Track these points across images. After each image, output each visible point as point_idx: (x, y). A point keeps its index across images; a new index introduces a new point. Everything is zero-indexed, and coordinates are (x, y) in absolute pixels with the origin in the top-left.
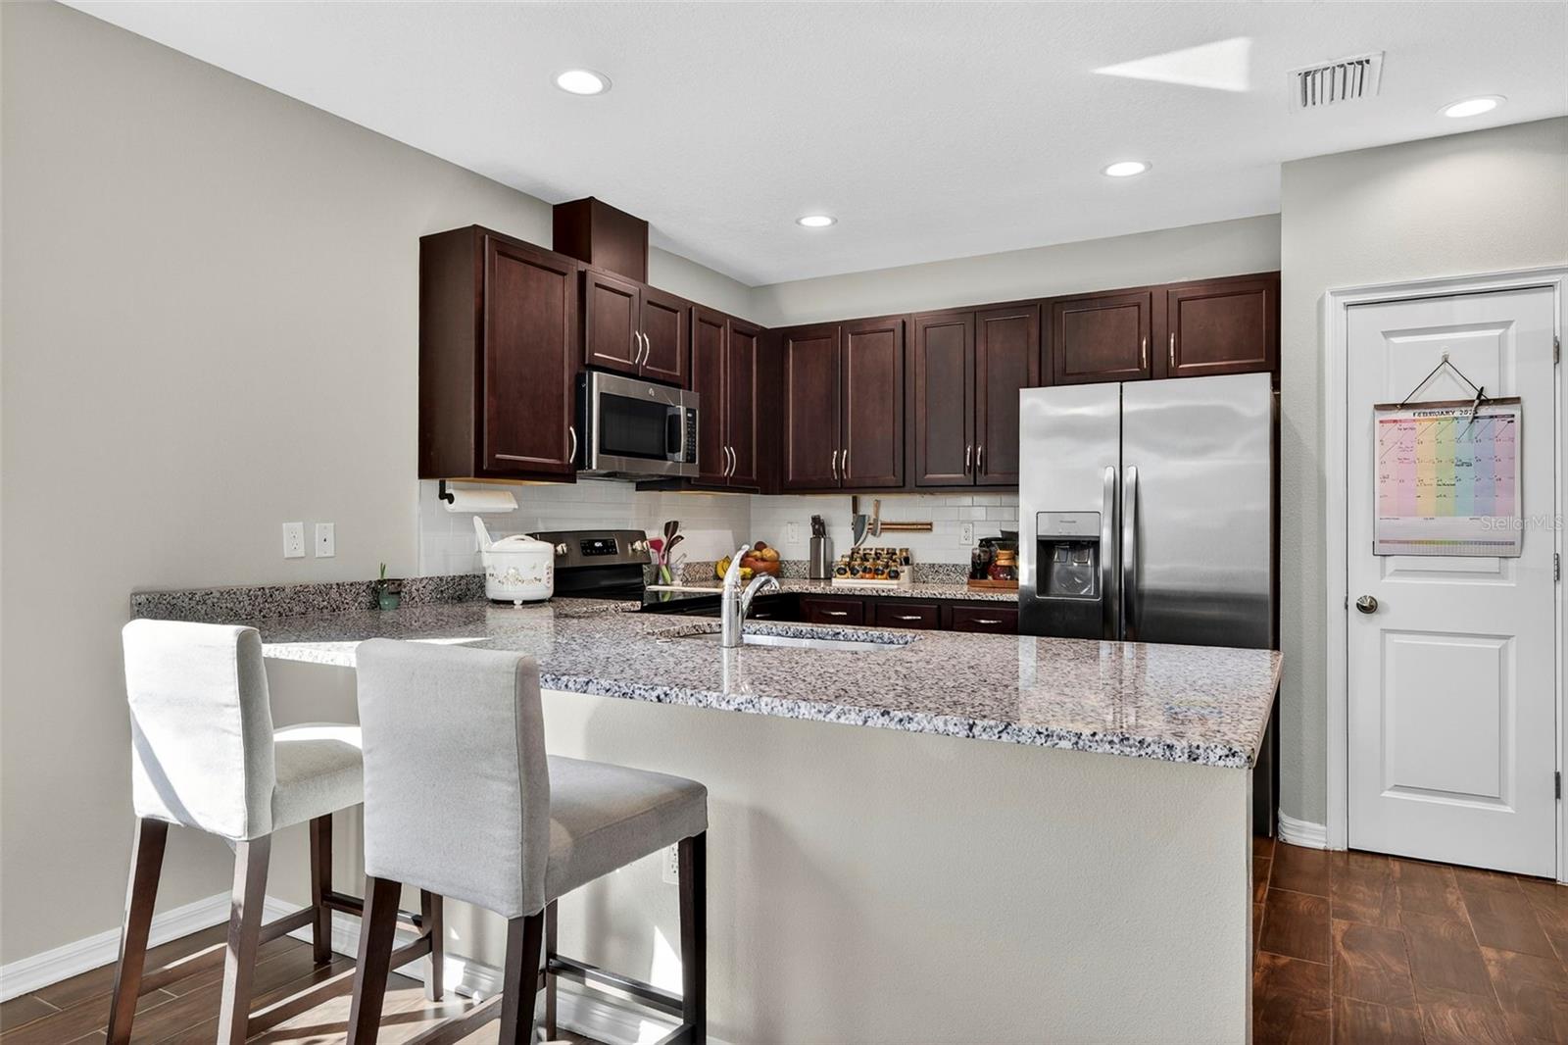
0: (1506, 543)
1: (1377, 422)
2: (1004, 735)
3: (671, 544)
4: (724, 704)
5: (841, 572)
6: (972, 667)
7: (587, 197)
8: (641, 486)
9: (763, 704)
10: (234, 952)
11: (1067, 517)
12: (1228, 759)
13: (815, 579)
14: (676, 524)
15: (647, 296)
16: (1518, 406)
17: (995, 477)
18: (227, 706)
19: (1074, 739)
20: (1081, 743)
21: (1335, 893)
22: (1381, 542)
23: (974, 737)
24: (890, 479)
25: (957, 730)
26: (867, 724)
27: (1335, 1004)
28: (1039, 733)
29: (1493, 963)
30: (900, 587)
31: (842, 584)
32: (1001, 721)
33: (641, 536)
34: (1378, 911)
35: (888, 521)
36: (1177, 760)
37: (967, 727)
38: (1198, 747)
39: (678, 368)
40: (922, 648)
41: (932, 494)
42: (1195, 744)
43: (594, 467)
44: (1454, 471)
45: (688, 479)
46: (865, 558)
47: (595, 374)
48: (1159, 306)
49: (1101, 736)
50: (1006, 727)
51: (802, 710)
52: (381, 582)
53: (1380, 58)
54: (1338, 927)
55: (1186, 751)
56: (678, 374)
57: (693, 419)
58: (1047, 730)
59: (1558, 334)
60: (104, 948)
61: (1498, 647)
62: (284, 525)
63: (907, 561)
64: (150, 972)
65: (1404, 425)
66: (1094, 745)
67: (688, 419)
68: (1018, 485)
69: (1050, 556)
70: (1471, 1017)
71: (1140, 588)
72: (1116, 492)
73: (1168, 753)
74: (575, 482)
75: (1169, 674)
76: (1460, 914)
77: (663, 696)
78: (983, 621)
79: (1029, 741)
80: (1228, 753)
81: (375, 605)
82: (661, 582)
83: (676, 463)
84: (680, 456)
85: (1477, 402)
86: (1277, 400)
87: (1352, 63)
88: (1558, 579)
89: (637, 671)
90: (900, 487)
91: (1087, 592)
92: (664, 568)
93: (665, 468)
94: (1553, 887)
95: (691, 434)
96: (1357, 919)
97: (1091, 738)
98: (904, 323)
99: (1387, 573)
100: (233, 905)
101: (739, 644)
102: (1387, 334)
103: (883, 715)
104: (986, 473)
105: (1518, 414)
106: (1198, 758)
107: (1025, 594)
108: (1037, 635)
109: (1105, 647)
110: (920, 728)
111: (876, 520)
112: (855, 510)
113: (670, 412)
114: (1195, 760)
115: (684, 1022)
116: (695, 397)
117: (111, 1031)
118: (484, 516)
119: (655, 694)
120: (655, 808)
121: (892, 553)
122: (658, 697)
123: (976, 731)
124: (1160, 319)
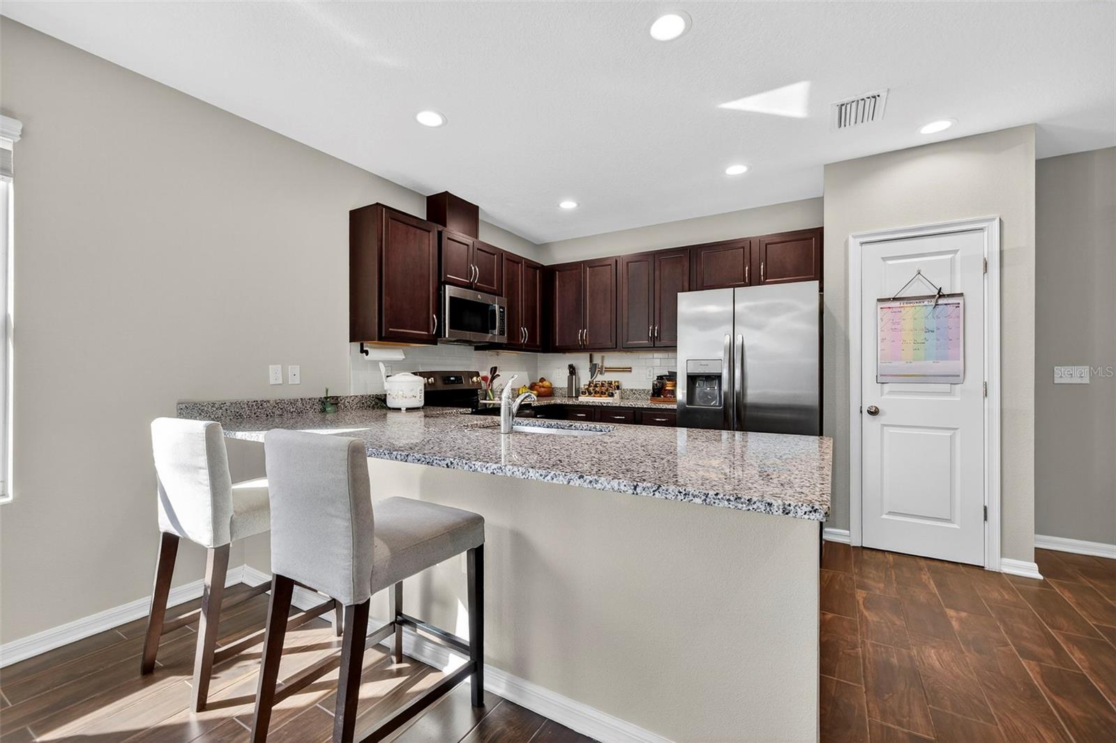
0: (955, 376)
1: (879, 309)
2: (657, 493)
3: (493, 378)
4: (484, 469)
5: (584, 393)
6: (643, 446)
7: (444, 191)
8: (477, 348)
9: (507, 470)
10: (205, 614)
11: (703, 362)
12: (811, 514)
13: (570, 397)
14: (496, 368)
15: (477, 245)
16: (962, 298)
17: (665, 342)
18: (200, 468)
19: (704, 498)
20: (708, 500)
21: (856, 574)
22: (881, 375)
23: (637, 494)
24: (609, 344)
25: (626, 489)
26: (570, 484)
27: (863, 645)
28: (680, 492)
29: (954, 619)
30: (614, 401)
31: (584, 399)
32: (655, 484)
33: (477, 374)
34: (883, 585)
35: (608, 367)
36: (775, 513)
37: (633, 488)
38: (790, 505)
39: (495, 285)
40: (616, 434)
41: (631, 352)
42: (787, 503)
43: (447, 336)
44: (924, 335)
45: (502, 344)
46: (596, 386)
47: (447, 286)
48: (755, 249)
49: (722, 496)
50: (658, 489)
51: (531, 474)
52: (326, 398)
53: (886, 94)
54: (860, 595)
55: (781, 507)
56: (495, 288)
57: (503, 312)
58: (685, 490)
59: (986, 256)
60: (141, 608)
61: (950, 434)
62: (270, 366)
63: (618, 388)
64: (168, 621)
65: (894, 310)
66: (717, 501)
67: (501, 312)
68: (676, 347)
69: (694, 384)
70: (946, 656)
71: (745, 402)
72: (731, 349)
73: (768, 509)
74: (436, 344)
75: (765, 451)
76: (931, 588)
77: (449, 464)
78: (658, 420)
79: (673, 498)
80: (811, 509)
81: (323, 411)
82: (488, 399)
83: (495, 336)
84: (496, 332)
85: (938, 296)
86: (822, 297)
87: (869, 98)
88: (986, 396)
89: (441, 448)
90: (615, 348)
91: (715, 404)
92: (490, 391)
93: (488, 338)
94: (982, 572)
95: (502, 320)
96: (870, 590)
97: (714, 496)
98: (616, 261)
99: (885, 392)
100: (205, 586)
101: (511, 431)
102: (884, 259)
103: (579, 478)
104: (660, 340)
105: (961, 302)
106: (789, 513)
107: (681, 405)
108: (687, 427)
109: (725, 434)
110: (603, 487)
111: (602, 366)
112: (591, 361)
113: (490, 308)
114: (787, 514)
115: (471, 658)
116: (504, 299)
117: (144, 655)
118: (384, 362)
119: (446, 462)
120: (448, 532)
121: (610, 383)
122: (447, 465)
123: (639, 490)
124: (755, 255)
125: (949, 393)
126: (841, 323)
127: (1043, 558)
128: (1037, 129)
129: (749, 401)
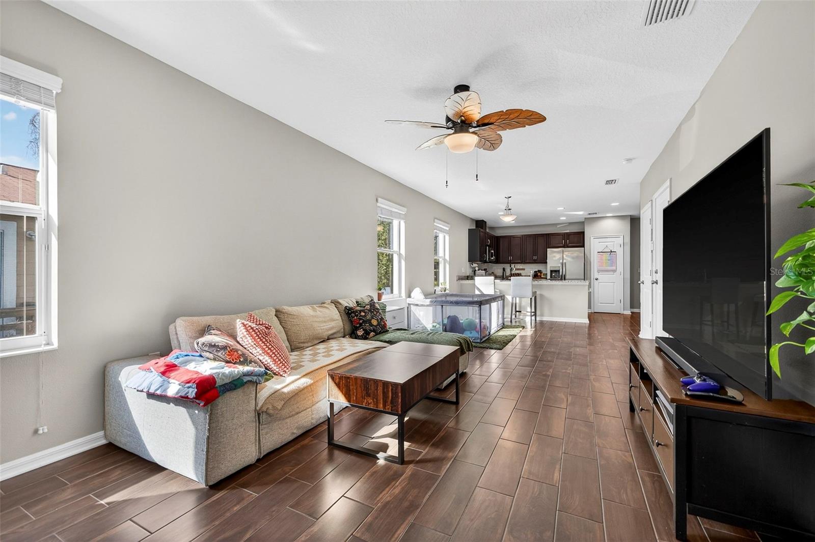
0: (614, 270)
1: (598, 254)
11: (555, 268)
16: (615, 252)
17: (542, 262)
22: (598, 270)
24: (519, 262)
35: (517, 268)
41: (527, 264)
44: (607, 261)
48: (566, 236)
59: (620, 244)
61: (613, 284)
65: (601, 255)
68: (547, 263)
69: (552, 272)
72: (562, 264)
85: (611, 252)
86: (584, 251)
88: (620, 275)
98: (522, 236)
99: (599, 275)
102: (599, 243)
112: (511, 267)
124: (566, 238)
125: (613, 274)
126: (589, 257)
127: (631, 312)
128: (631, 216)
129: (567, 277)
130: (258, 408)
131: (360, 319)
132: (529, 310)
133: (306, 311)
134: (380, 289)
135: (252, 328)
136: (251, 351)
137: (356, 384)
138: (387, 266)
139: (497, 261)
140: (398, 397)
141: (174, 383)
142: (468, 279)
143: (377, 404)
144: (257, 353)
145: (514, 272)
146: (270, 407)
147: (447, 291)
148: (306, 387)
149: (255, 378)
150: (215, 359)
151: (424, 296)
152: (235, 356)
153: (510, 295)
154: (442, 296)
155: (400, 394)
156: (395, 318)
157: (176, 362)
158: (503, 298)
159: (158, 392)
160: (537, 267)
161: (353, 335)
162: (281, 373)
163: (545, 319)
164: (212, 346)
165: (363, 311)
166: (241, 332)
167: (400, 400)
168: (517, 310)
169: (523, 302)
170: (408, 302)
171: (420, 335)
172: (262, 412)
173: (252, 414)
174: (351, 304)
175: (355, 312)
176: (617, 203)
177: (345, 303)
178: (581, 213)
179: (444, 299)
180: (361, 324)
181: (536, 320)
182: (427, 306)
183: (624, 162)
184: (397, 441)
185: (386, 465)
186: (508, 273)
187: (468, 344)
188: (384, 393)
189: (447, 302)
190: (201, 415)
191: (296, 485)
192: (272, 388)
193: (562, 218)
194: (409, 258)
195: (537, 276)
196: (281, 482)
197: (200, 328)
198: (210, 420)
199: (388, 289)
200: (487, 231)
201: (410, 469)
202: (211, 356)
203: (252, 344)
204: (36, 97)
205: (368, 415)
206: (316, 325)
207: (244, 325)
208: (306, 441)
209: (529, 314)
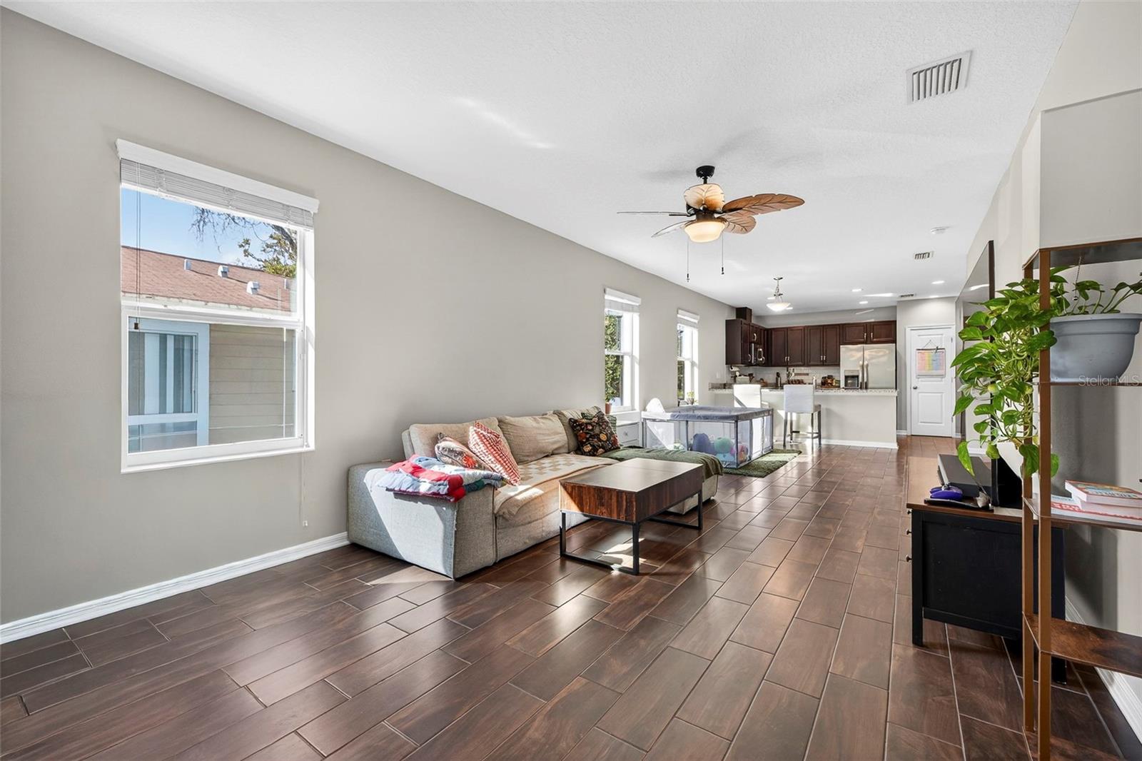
0: (942, 375)
1: (917, 353)
16: (944, 350)
17: (833, 363)
22: (918, 375)
24: (800, 363)
35: (797, 373)
44: (932, 362)
48: (868, 327)
59: (952, 337)
61: (941, 395)
65: (922, 353)
68: (839, 365)
69: (847, 379)
72: (863, 366)
85: (936, 349)
86: (896, 349)
90: (804, 365)
98: (804, 328)
99: (919, 381)
102: (919, 336)
104: (830, 362)
111: (794, 373)
112: (788, 370)
124: (868, 329)
125: (942, 381)
126: (903, 356)
129: (870, 385)
130: (495, 512)
131: (588, 433)
132: (810, 429)
133: (528, 422)
134: (609, 400)
135: (484, 436)
136: (483, 458)
137: (589, 493)
138: (614, 370)
139: (769, 363)
140: (633, 507)
141: (425, 482)
142: (725, 388)
143: (611, 514)
144: (488, 459)
145: (793, 377)
146: (506, 512)
147: (695, 404)
148: (536, 498)
149: (493, 481)
150: (452, 464)
151: (664, 409)
152: (471, 462)
153: (783, 409)
154: (688, 409)
155: (634, 503)
156: (626, 434)
157: (420, 465)
158: (771, 412)
159: (410, 490)
160: (826, 371)
161: (578, 450)
162: (512, 482)
163: (834, 442)
164: (451, 451)
165: (590, 424)
166: (473, 438)
167: (635, 509)
168: (794, 430)
169: (801, 419)
170: (643, 417)
171: (658, 453)
172: (500, 516)
173: (490, 516)
174: (577, 416)
175: (581, 425)
176: (942, 280)
177: (569, 414)
178: (889, 295)
179: (691, 413)
180: (588, 440)
181: (820, 444)
182: (668, 421)
183: (933, 233)
184: (632, 557)
185: (620, 575)
186: (784, 378)
187: (716, 466)
188: (618, 501)
189: (694, 417)
190: (450, 513)
191: (534, 583)
192: (505, 495)
193: (862, 303)
194: (646, 361)
195: (826, 383)
196: (520, 581)
197: (432, 435)
198: (457, 516)
199: (617, 399)
200: (753, 322)
201: (645, 579)
202: (450, 460)
203: (485, 451)
204: (300, 220)
205: (599, 534)
206: (540, 438)
207: (477, 433)
208: (538, 552)
209: (810, 435)
